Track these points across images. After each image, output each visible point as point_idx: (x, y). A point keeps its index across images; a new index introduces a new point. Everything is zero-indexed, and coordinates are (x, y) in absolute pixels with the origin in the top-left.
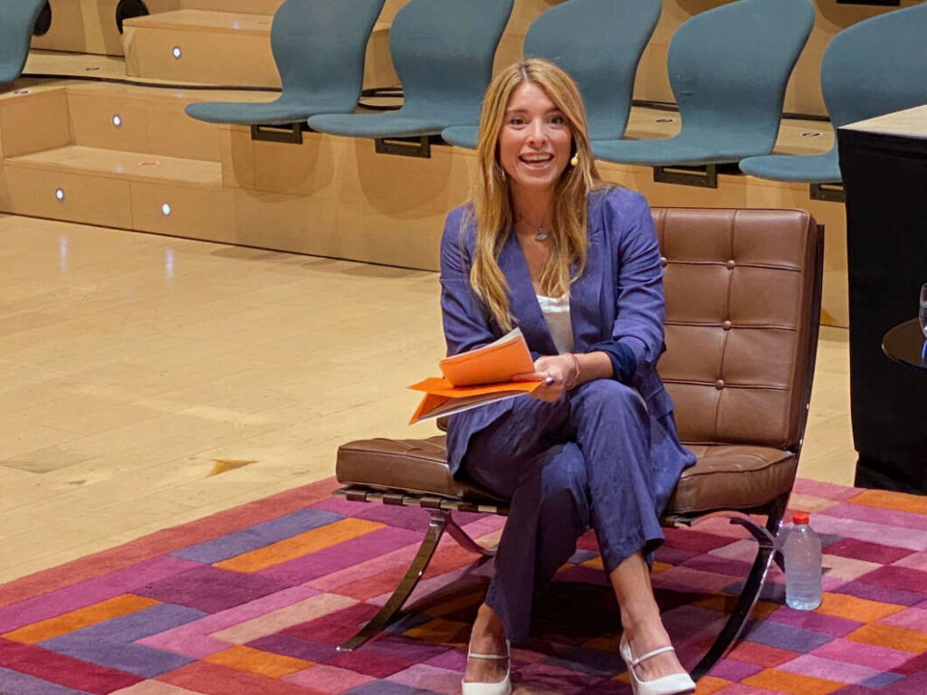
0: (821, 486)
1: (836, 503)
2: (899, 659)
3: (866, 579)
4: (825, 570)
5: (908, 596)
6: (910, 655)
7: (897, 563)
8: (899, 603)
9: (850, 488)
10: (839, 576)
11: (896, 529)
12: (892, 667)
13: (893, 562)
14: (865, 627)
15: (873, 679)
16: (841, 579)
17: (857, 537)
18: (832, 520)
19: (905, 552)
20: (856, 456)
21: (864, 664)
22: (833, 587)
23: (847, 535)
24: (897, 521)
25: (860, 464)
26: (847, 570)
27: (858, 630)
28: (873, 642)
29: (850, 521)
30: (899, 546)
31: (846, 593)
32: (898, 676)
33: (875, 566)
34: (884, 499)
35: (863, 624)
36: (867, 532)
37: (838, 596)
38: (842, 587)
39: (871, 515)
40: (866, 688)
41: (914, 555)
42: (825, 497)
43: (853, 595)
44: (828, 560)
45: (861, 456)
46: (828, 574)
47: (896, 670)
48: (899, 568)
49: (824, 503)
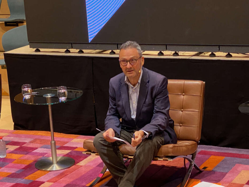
0: (6, 130)
1: (10, 134)
2: (24, 166)
3: (16, 150)
4: (7, 149)
5: (25, 152)
6: (26, 165)
7: (23, 146)
8: (23, 154)
9: (13, 131)
10: (10, 150)
11: (22, 138)
12: (22, 168)
13: (22, 145)
14: (16, 160)
15: (18, 171)
16: (11, 150)
17: (14, 141)
18: (9, 138)
19: (25, 143)
20: (13, 123)
21: (16, 168)
22: (9, 152)
23: (12, 141)
24: (23, 136)
25: (15, 125)
26: (12, 148)
27: (15, 161)
28: (18, 163)
29: (12, 138)
30: (23, 142)
31: (12, 153)
32: (23, 170)
33: (18, 147)
34: (20, 132)
35: (16, 159)
36: (16, 140)
37: (10, 154)
38: (11, 152)
39: (17, 136)
40: (16, 173)
41: (26, 144)
42: (7, 133)
43: (13, 153)
44: (8, 146)
45: (14, 123)
46: (8, 150)
47: (23, 169)
48: (23, 147)
49: (7, 134)
